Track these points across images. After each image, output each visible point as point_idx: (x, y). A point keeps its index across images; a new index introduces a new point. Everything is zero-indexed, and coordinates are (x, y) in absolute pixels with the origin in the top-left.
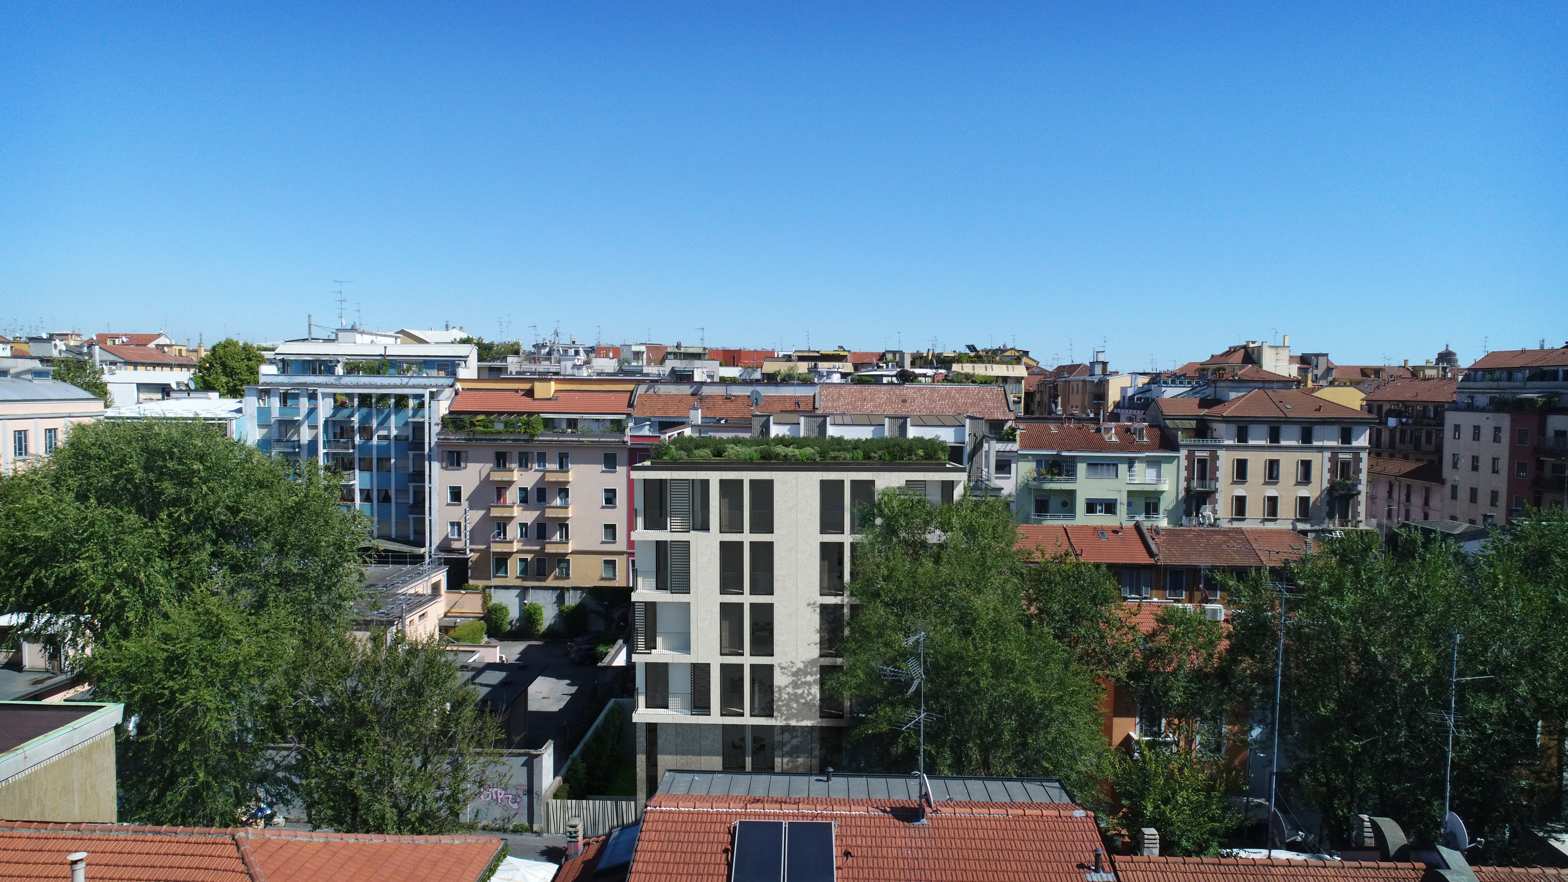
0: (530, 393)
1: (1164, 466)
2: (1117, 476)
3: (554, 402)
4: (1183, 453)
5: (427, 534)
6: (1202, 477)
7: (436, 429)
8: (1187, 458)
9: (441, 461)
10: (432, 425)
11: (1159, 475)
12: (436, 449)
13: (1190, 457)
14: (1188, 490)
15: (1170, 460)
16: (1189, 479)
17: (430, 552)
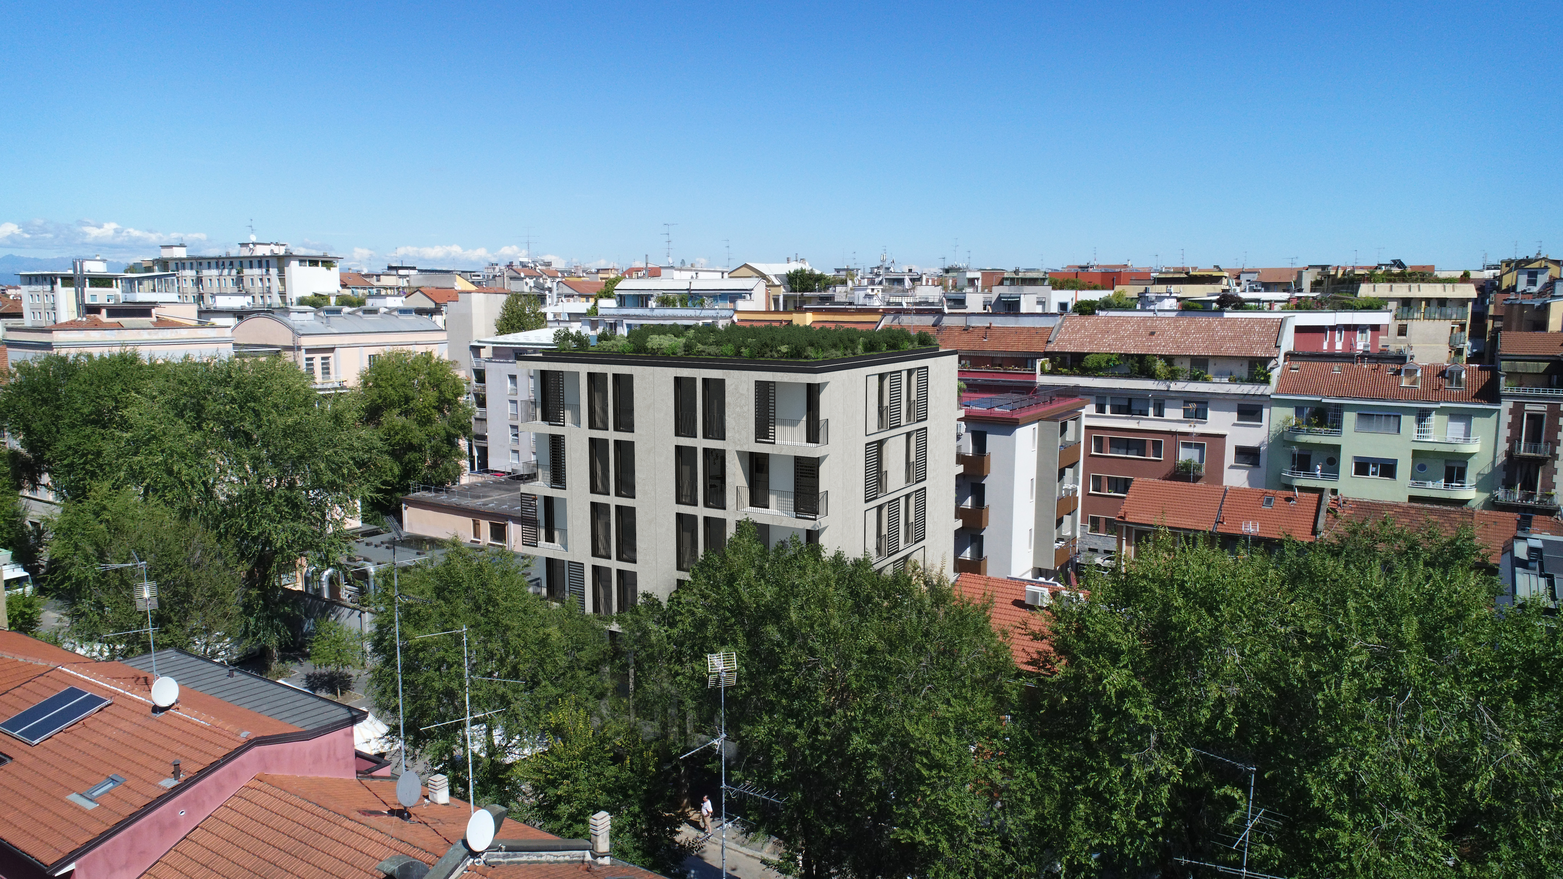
1: (1475, 421)
2: (1399, 431)
4: (1506, 405)
6: (1534, 437)
8: (1511, 412)
11: (1468, 433)
13: (1517, 412)
14: (1509, 454)
15: (1487, 413)
16: (1513, 440)
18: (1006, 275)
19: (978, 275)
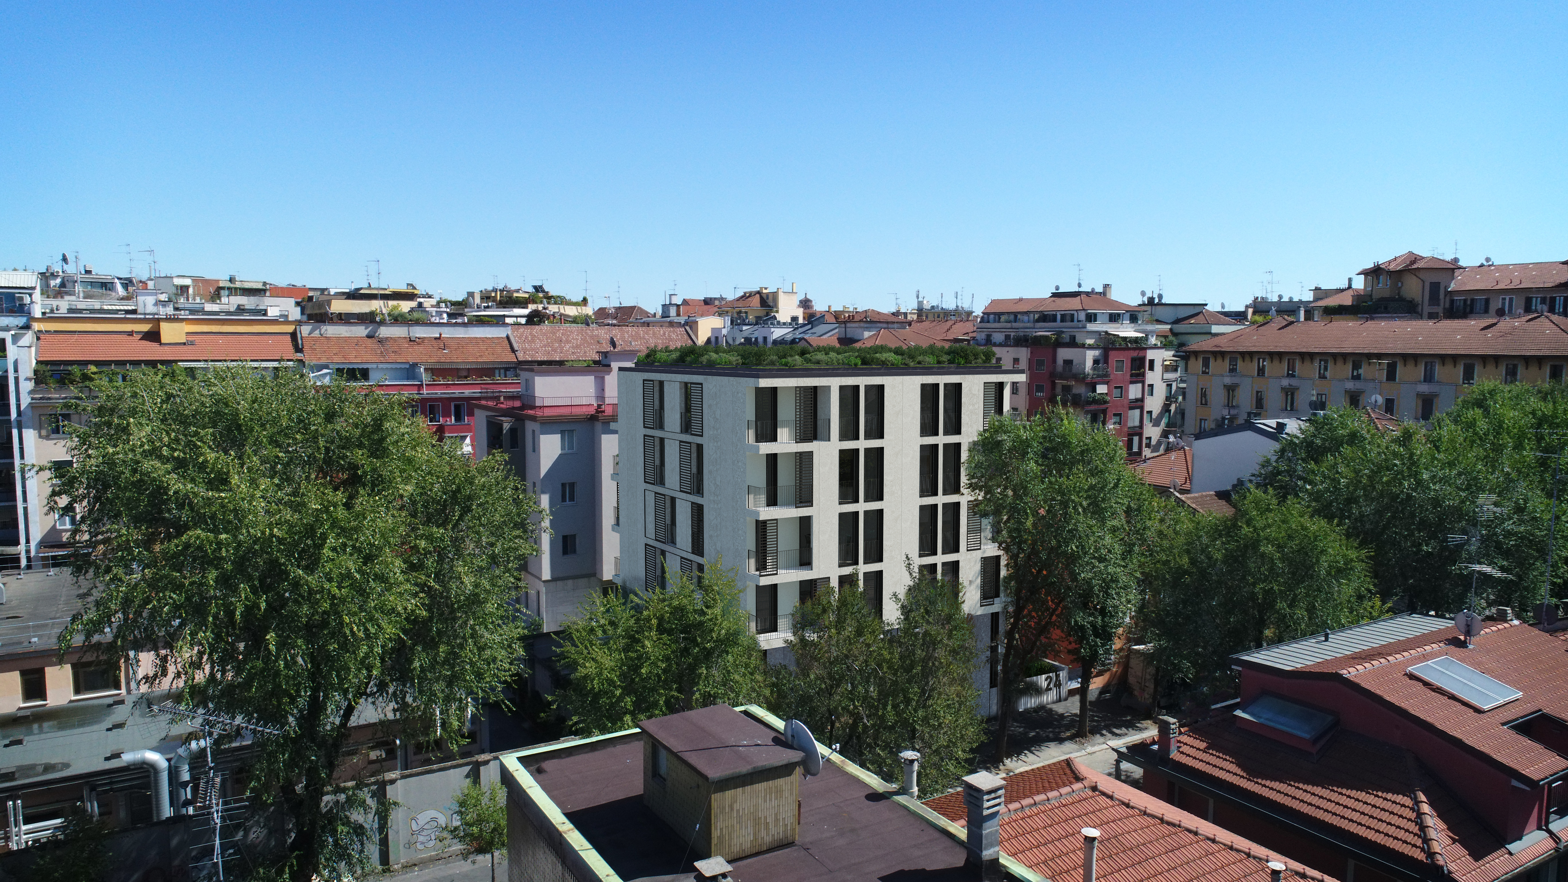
0: (153, 336)
3: (190, 347)
5: (22, 526)
7: (27, 386)
9: (39, 427)
10: (21, 380)
12: (30, 413)
17: (28, 551)
18: (221, 285)
19: (187, 282)
